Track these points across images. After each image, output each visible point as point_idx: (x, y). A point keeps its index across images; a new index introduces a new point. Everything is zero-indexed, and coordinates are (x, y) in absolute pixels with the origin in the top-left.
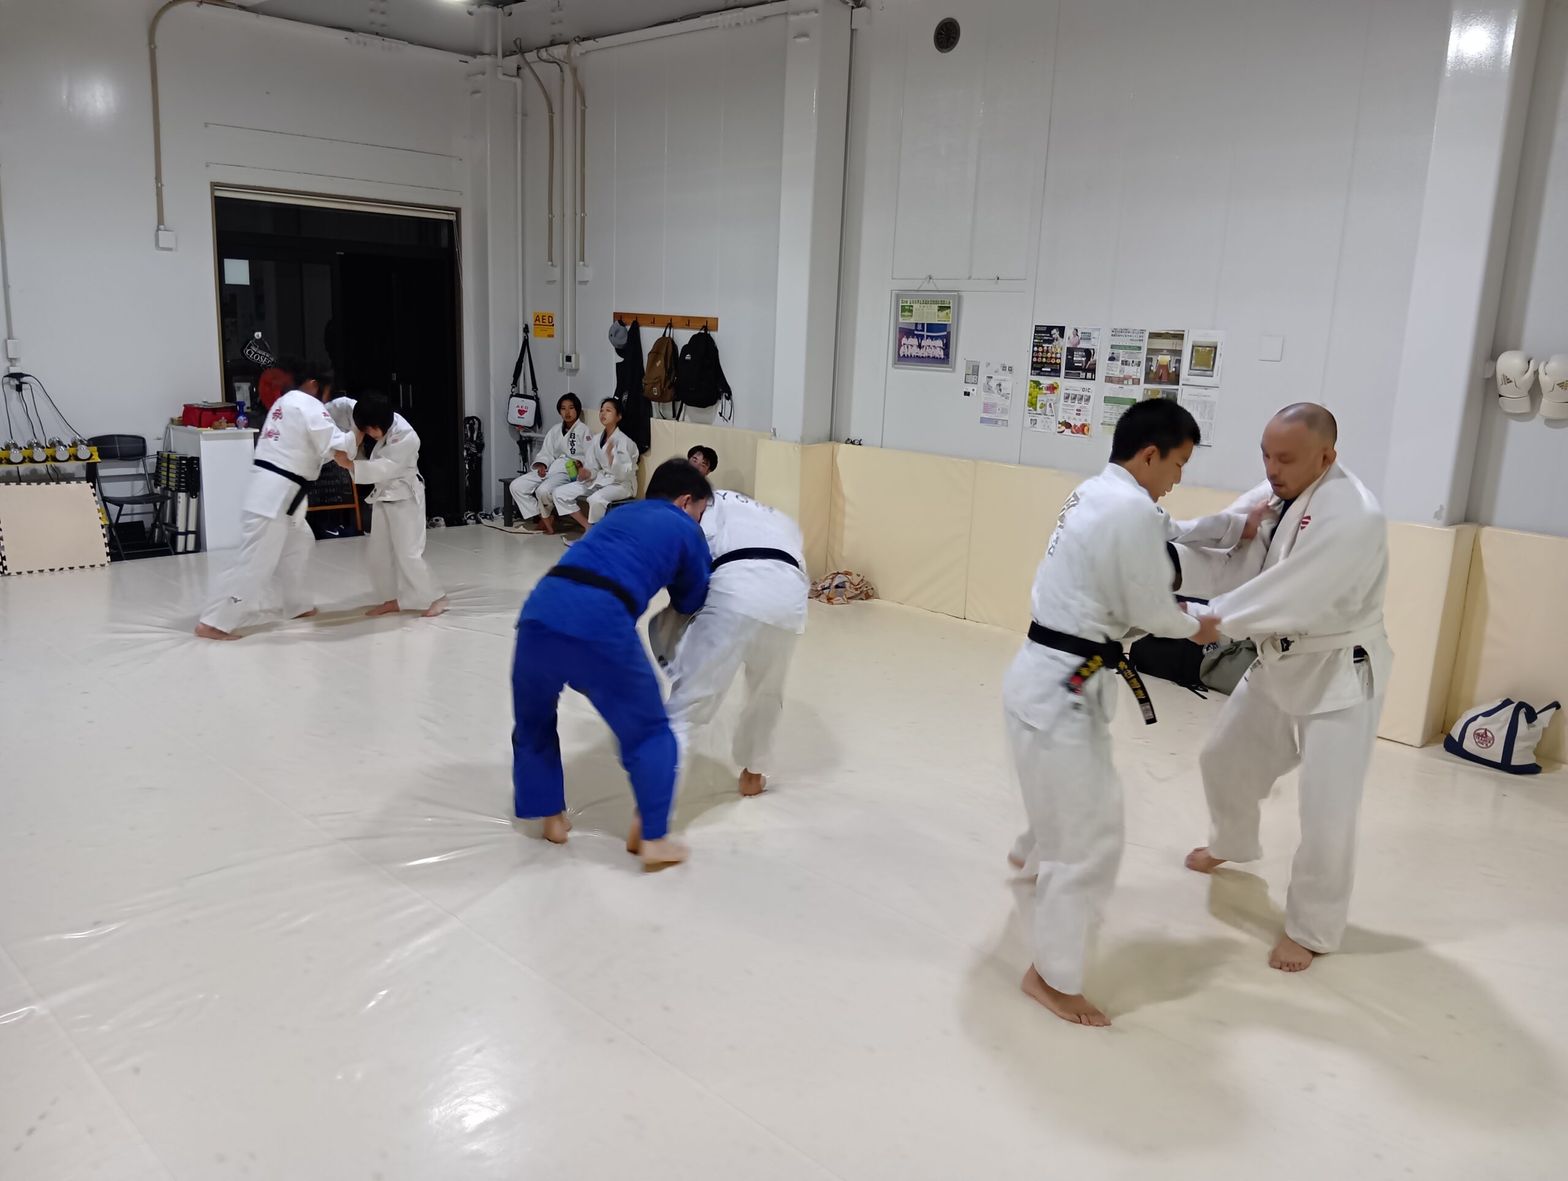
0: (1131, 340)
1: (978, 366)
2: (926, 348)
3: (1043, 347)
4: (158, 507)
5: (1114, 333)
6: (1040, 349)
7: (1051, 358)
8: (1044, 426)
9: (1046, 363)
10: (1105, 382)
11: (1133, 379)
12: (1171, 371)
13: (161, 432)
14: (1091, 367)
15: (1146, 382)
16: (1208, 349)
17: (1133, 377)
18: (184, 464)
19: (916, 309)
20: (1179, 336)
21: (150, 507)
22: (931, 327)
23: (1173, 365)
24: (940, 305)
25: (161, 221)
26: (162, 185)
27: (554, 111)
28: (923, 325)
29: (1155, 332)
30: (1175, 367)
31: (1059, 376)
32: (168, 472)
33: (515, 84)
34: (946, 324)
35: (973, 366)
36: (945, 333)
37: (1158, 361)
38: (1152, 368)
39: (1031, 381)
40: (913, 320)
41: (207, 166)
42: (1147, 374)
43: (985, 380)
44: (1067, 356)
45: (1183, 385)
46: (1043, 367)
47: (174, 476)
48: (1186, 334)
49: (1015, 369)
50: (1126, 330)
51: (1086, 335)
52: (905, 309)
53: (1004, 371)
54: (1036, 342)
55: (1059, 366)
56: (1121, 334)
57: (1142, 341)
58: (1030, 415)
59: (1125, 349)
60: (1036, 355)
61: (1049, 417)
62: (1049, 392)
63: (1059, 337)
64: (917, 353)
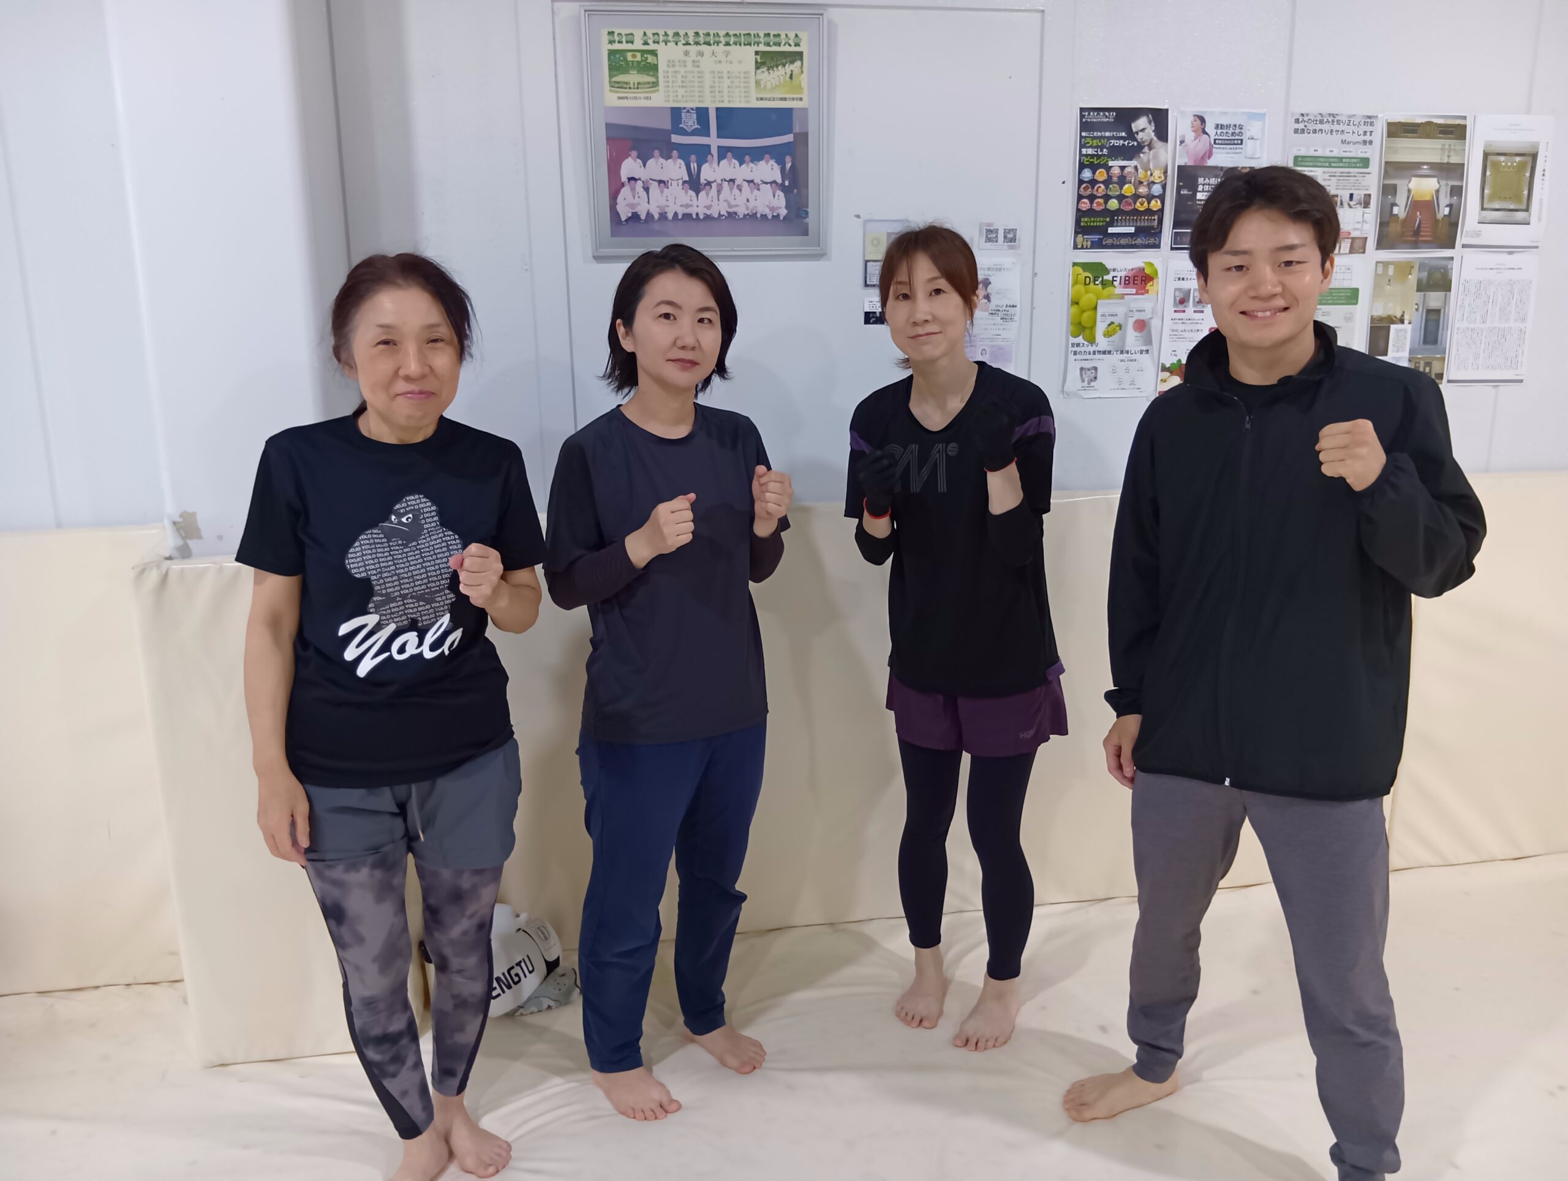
0: (1343, 142)
2: (719, 192)
3: (1108, 169)
5: (1301, 126)
6: (1101, 174)
7: (1136, 197)
8: (1120, 382)
9: (1119, 212)
11: (1353, 239)
12: (1440, 216)
15: (1381, 244)
16: (1518, 159)
17: (1354, 234)
19: (671, 63)
20: (1456, 131)
22: (733, 121)
23: (1444, 200)
24: (762, 48)
28: (702, 114)
29: (1402, 121)
31: (1158, 246)
34: (789, 111)
36: (789, 138)
37: (1409, 191)
38: (1396, 210)
39: (1075, 264)
40: (659, 99)
42: (1383, 225)
44: (1179, 188)
45: (1464, 246)
46: (1111, 224)
48: (1469, 123)
49: (1024, 237)
50: (1333, 115)
51: (1231, 131)
52: (625, 59)
53: (989, 244)
54: (1087, 155)
55: (1156, 217)
56: (1319, 127)
57: (1371, 142)
58: (1078, 357)
59: (1330, 167)
60: (1089, 192)
61: (1134, 357)
62: (1134, 291)
63: (1155, 138)
64: (687, 206)
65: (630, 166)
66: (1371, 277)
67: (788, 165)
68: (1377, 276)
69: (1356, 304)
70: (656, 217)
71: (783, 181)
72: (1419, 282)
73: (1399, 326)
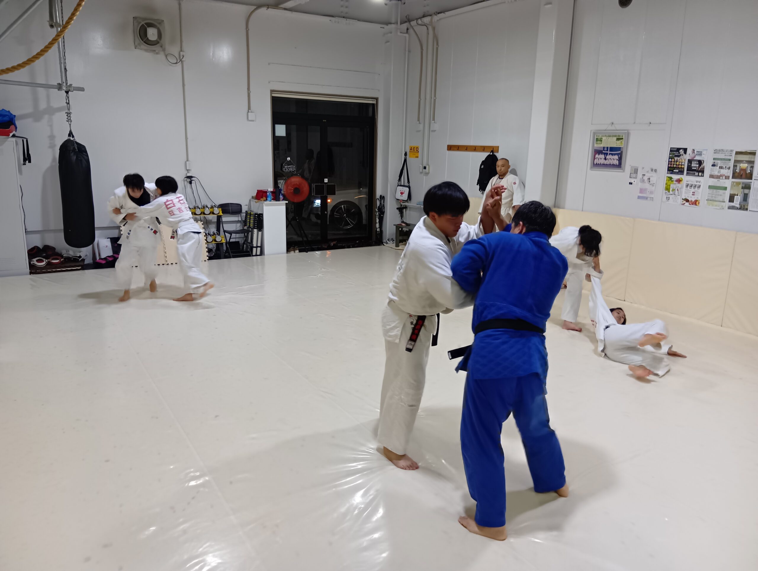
0: (725, 155)
1: (637, 169)
2: (609, 160)
3: (674, 159)
4: (246, 235)
5: (715, 152)
6: (673, 160)
7: (679, 165)
8: (674, 201)
9: (676, 167)
10: (710, 177)
11: (726, 176)
12: (747, 172)
13: (247, 202)
14: (701, 170)
15: (733, 177)
17: (726, 175)
18: (256, 217)
19: (604, 140)
20: (753, 154)
21: (242, 235)
22: (612, 149)
24: (617, 137)
25: (249, 108)
26: (250, 92)
27: (423, 49)
28: (608, 148)
29: (739, 151)
30: (750, 170)
31: (683, 174)
32: (250, 220)
33: (405, 37)
34: (621, 147)
35: (635, 169)
36: (620, 152)
37: (740, 167)
38: (737, 170)
39: (667, 177)
40: (602, 145)
41: (269, 83)
42: (734, 173)
43: (641, 176)
45: (755, 180)
46: (674, 169)
47: (252, 222)
48: (757, 152)
49: (658, 171)
50: (722, 150)
51: (699, 153)
52: (598, 139)
53: (652, 172)
54: (670, 156)
55: (683, 169)
57: (732, 155)
58: (666, 195)
59: (722, 160)
60: (671, 163)
61: (677, 196)
62: (677, 183)
63: (684, 154)
64: (604, 162)
65: (597, 156)
66: (731, 184)
67: (619, 156)
69: (726, 190)
70: (599, 164)
71: (618, 159)
72: (742, 186)
73: (737, 196)
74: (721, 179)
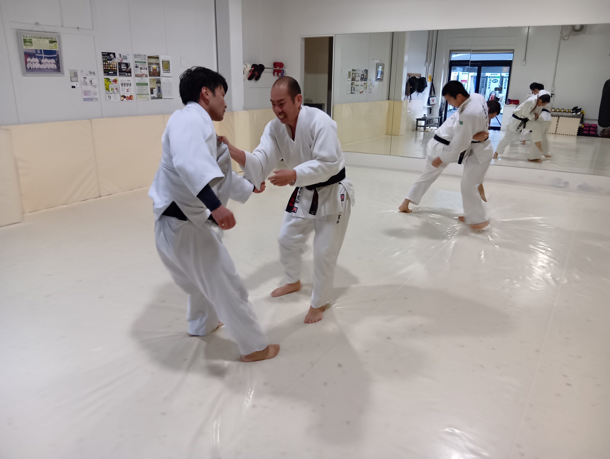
0: (142, 59)
1: (77, 73)
2: (45, 64)
3: (107, 62)
5: (135, 56)
6: (106, 63)
7: (113, 67)
8: (115, 98)
9: (110, 70)
10: (135, 77)
11: (146, 75)
12: (157, 71)
14: (129, 71)
15: (150, 76)
16: (167, 62)
19: (34, 42)
20: (157, 58)
22: (45, 52)
23: (158, 69)
24: (50, 40)
28: (41, 50)
29: (150, 56)
30: (159, 70)
31: (117, 75)
34: (55, 51)
35: (74, 73)
37: (152, 67)
38: (151, 70)
39: (105, 78)
40: (33, 48)
42: (149, 73)
43: (82, 79)
44: (119, 66)
45: (162, 76)
46: (109, 72)
48: (159, 56)
49: (96, 73)
50: (140, 55)
51: (125, 57)
52: (27, 41)
54: (104, 60)
56: (138, 56)
57: (146, 59)
58: (108, 94)
59: (140, 63)
60: (105, 66)
61: (116, 94)
62: (114, 83)
63: (114, 58)
64: (39, 67)
65: (29, 59)
66: (149, 81)
67: (56, 60)
68: (150, 81)
69: (148, 85)
70: (34, 68)
71: (56, 62)
72: (156, 82)
73: (155, 89)
74: (143, 77)
